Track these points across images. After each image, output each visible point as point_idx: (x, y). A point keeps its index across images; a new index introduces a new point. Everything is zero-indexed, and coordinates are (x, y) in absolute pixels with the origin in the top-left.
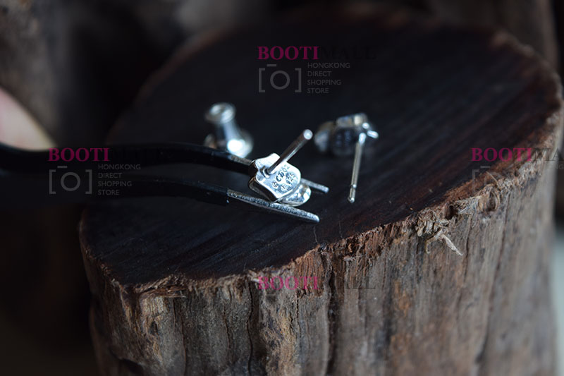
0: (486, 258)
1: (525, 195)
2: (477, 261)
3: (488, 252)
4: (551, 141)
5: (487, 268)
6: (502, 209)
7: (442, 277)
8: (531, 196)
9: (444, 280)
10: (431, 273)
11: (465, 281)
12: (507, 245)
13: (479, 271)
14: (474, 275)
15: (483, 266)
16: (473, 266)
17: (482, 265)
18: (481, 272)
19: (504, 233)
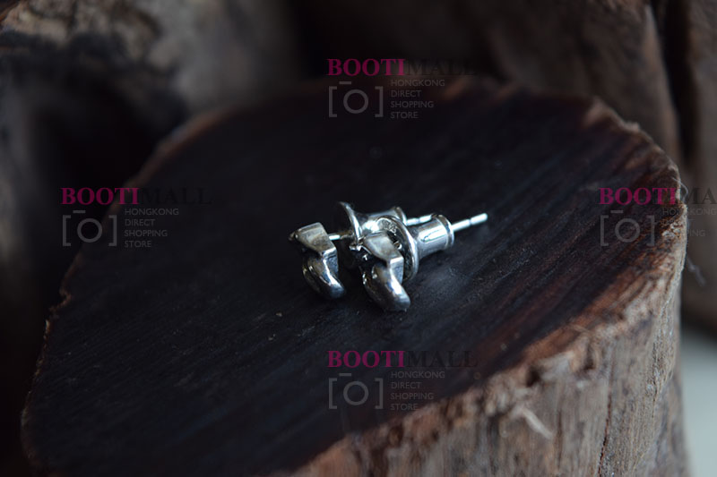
0: (587, 433)
1: (636, 344)
2: (574, 438)
3: (589, 425)
4: (669, 264)
5: (590, 446)
6: (605, 366)
7: (527, 464)
8: (645, 344)
9: (530, 468)
10: (511, 460)
11: (559, 466)
12: (615, 412)
13: (578, 451)
14: (571, 458)
15: (583, 445)
16: (569, 446)
17: (581, 442)
18: (582, 452)
19: (610, 397)
